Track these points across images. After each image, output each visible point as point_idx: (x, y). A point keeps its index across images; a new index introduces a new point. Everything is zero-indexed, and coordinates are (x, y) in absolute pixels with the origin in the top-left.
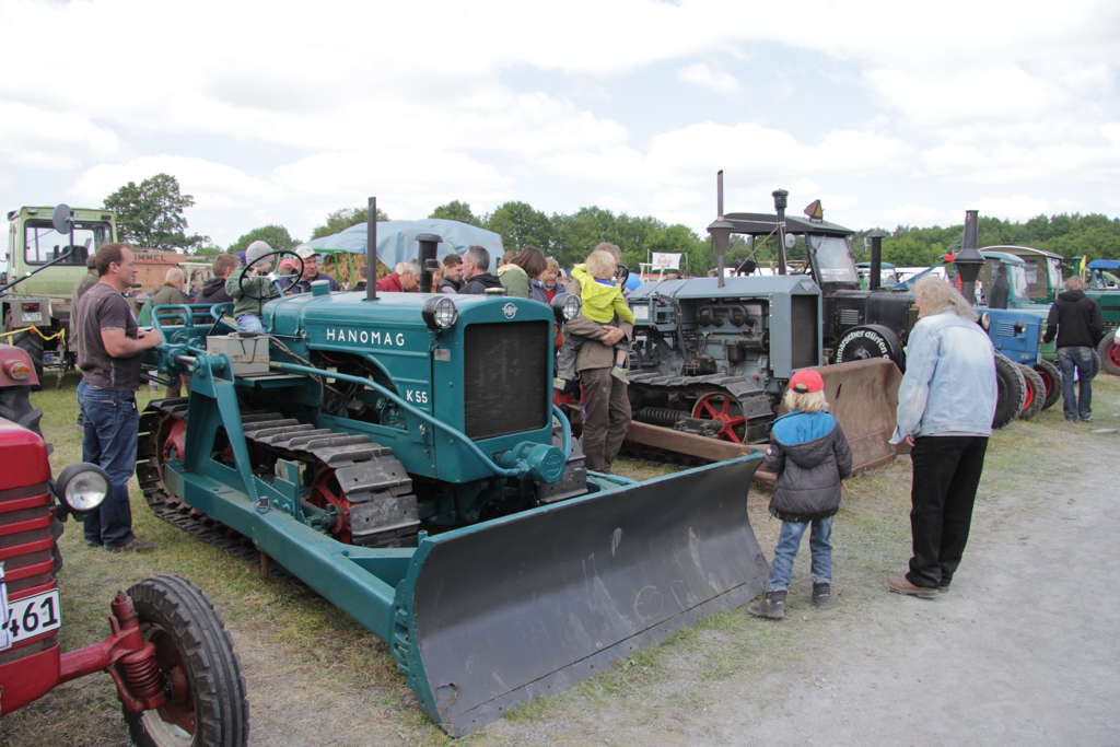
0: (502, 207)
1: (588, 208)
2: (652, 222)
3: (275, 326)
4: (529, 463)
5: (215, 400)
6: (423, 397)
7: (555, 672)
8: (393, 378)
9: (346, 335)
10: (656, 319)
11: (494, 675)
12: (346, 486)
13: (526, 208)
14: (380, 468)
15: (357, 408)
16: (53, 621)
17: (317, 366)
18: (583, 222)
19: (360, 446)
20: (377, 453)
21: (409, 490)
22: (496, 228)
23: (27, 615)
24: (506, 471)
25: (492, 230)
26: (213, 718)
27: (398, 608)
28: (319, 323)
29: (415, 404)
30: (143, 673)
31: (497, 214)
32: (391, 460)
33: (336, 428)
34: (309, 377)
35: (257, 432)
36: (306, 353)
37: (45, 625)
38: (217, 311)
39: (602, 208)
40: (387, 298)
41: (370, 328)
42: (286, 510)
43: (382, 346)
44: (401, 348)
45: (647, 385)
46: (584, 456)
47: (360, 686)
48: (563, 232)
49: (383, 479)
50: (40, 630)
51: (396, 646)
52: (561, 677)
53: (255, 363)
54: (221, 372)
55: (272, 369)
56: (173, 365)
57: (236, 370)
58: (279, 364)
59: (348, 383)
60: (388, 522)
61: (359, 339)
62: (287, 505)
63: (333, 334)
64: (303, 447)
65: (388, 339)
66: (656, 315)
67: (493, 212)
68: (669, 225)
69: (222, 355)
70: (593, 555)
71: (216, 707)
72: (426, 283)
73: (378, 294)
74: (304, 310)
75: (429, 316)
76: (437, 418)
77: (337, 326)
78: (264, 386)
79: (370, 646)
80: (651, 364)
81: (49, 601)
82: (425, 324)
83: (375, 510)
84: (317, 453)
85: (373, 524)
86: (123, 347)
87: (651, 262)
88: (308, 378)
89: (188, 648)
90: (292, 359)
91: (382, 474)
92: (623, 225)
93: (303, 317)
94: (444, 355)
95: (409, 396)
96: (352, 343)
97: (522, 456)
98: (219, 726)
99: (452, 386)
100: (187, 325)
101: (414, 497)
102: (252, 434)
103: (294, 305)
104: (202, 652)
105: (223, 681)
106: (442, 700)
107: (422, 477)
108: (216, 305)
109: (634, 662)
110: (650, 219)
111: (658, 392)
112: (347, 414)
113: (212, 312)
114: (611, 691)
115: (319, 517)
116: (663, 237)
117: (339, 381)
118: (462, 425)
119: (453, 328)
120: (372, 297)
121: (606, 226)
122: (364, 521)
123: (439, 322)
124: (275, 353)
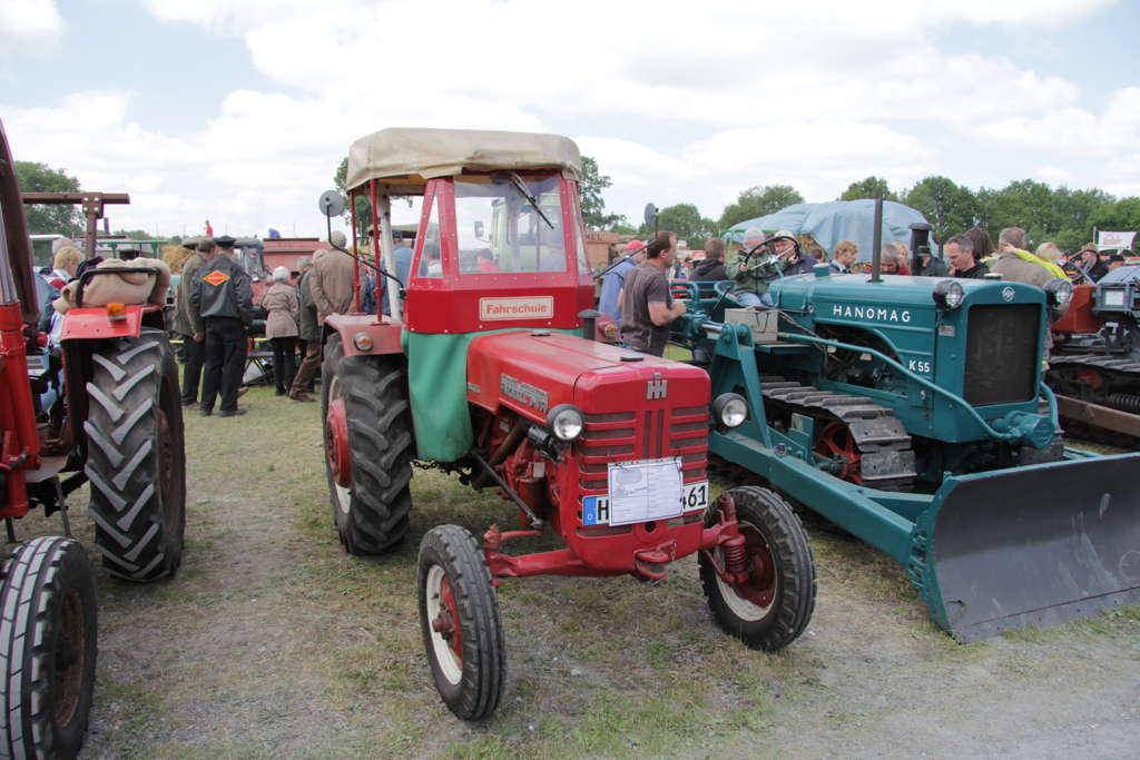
0: (921, 183)
1: (1020, 181)
2: (1097, 195)
3: (782, 300)
4: (1021, 430)
5: (739, 362)
6: (925, 367)
7: (1045, 608)
8: (897, 350)
9: (853, 312)
10: (1132, 306)
11: (994, 601)
12: (859, 438)
13: (947, 183)
14: (885, 426)
15: (857, 375)
16: (704, 503)
17: (821, 337)
18: (1012, 197)
19: (865, 406)
20: (881, 413)
21: (908, 446)
22: (915, 205)
23: (691, 495)
24: (1001, 435)
25: (911, 206)
26: (794, 591)
27: (916, 535)
28: (824, 301)
29: (917, 372)
30: (736, 555)
31: (915, 190)
32: (893, 420)
33: (837, 391)
34: (815, 348)
35: (771, 391)
36: (812, 326)
37: (700, 504)
38: (720, 288)
39: (1038, 181)
40: (891, 281)
41: (876, 305)
42: (799, 456)
43: (888, 322)
44: (905, 324)
45: (1119, 372)
46: (1063, 432)
47: (871, 598)
48: (989, 209)
49: (886, 435)
50: (697, 507)
51: (912, 567)
52: (1051, 613)
53: (767, 333)
54: (744, 339)
55: (779, 339)
56: (697, 332)
57: (756, 338)
58: (788, 335)
59: (846, 351)
60: (891, 471)
61: (865, 315)
62: (800, 452)
63: (840, 311)
64: (818, 404)
65: (894, 316)
66: (1132, 302)
67: (912, 188)
68: (1119, 198)
69: (743, 325)
70: (1082, 514)
71: (797, 582)
72: (918, 268)
73: (882, 277)
74: (812, 288)
75: (940, 298)
76: (937, 385)
77: (844, 303)
78: (777, 352)
79: (874, 571)
80: (1122, 350)
81: (703, 488)
82: (934, 303)
83: (881, 460)
84: (832, 409)
85: (879, 472)
86: (665, 317)
87: (1097, 242)
88: (812, 347)
89: (777, 538)
90: (799, 331)
91: (886, 431)
92: (1062, 200)
93: (810, 295)
94: (948, 331)
95: (912, 365)
96: (858, 318)
97: (1015, 424)
98: (797, 598)
99: (954, 359)
100: (694, 299)
101: (912, 452)
102: (767, 392)
103: (801, 284)
104: (789, 541)
105: (803, 565)
106: (951, 612)
107: (922, 438)
108: (719, 283)
109: (1120, 614)
110: (1094, 192)
111: (1129, 379)
112: (845, 380)
113: (716, 288)
114: (1099, 632)
115: (826, 464)
116: (1112, 212)
117: (839, 349)
118: (961, 391)
119: (959, 308)
120: (876, 279)
121: (1042, 202)
122: (872, 468)
123: (949, 303)
124: (782, 325)
